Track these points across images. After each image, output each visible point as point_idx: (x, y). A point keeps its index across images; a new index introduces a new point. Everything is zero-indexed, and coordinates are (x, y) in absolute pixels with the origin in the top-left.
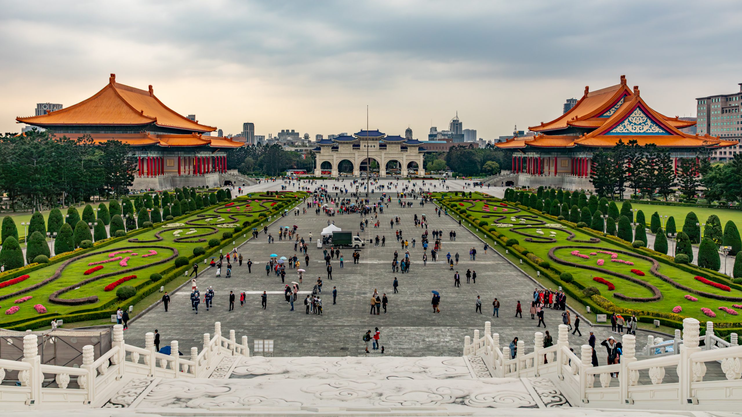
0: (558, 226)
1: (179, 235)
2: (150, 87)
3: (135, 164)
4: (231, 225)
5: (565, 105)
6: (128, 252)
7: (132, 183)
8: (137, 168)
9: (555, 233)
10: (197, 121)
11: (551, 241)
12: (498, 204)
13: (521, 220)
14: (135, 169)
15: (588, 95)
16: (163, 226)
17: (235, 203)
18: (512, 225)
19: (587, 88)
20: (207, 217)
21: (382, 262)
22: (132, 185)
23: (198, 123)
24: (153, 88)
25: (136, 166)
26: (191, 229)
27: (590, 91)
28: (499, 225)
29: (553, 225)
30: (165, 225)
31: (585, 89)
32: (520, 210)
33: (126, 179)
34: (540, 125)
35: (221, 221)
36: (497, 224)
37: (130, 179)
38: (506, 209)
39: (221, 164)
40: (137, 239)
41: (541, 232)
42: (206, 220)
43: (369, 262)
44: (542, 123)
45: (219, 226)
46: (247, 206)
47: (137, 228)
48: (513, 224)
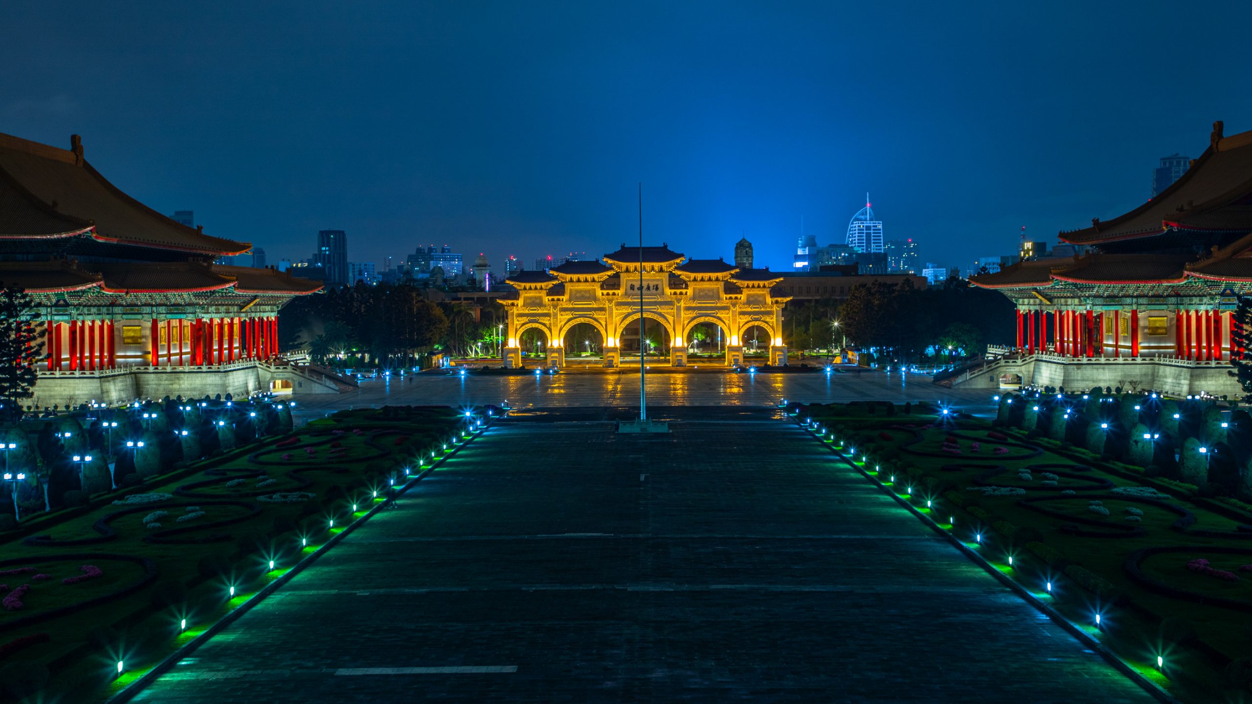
0: (1148, 492)
1: (158, 524)
2: (75, 140)
3: (39, 341)
4: (293, 497)
5: (1159, 171)
6: (23, 572)
7: (31, 390)
8: (45, 351)
9: (1139, 511)
10: (200, 228)
11: (1129, 530)
12: (982, 434)
13: (1047, 478)
14: (38, 353)
15: (1222, 146)
16: (116, 502)
17: (302, 437)
18: (1022, 491)
19: (1219, 127)
20: (229, 474)
21: (686, 587)
22: (31, 395)
23: (204, 232)
24: (82, 143)
25: (41, 345)
26: (189, 508)
27: (1226, 134)
28: (989, 490)
29: (1134, 490)
30: (121, 497)
31: (1212, 130)
32: (1041, 450)
33: (14, 381)
34: (1090, 225)
35: (268, 486)
36: (984, 489)
37: (24, 380)
38: (1005, 449)
39: (263, 337)
40: (48, 538)
41: (1103, 510)
42: (229, 483)
43: (651, 589)
44: (1096, 222)
45: (261, 498)
46: (333, 446)
47: (48, 509)
48: (1025, 488)
